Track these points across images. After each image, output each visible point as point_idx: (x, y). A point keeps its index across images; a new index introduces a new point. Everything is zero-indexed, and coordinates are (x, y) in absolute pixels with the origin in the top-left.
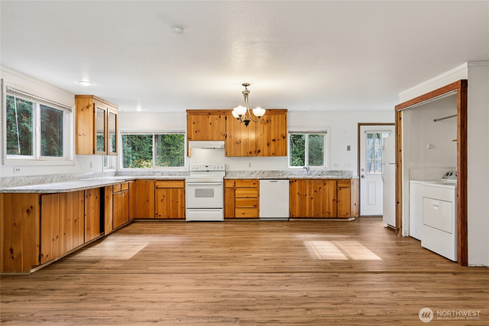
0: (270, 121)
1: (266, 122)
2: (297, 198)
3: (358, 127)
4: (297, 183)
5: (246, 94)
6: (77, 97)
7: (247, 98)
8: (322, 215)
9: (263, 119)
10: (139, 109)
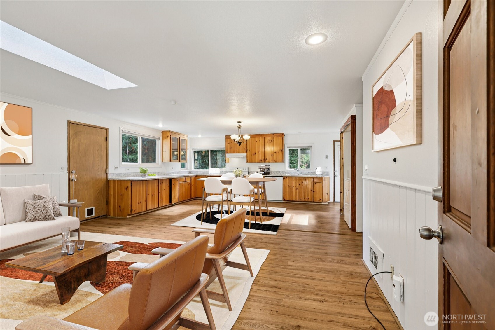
0: (273, 141)
1: (270, 141)
2: (287, 188)
3: (333, 143)
4: (287, 179)
5: (239, 128)
6: (162, 132)
7: (239, 130)
8: (303, 200)
9: (269, 140)
10: (200, 136)
